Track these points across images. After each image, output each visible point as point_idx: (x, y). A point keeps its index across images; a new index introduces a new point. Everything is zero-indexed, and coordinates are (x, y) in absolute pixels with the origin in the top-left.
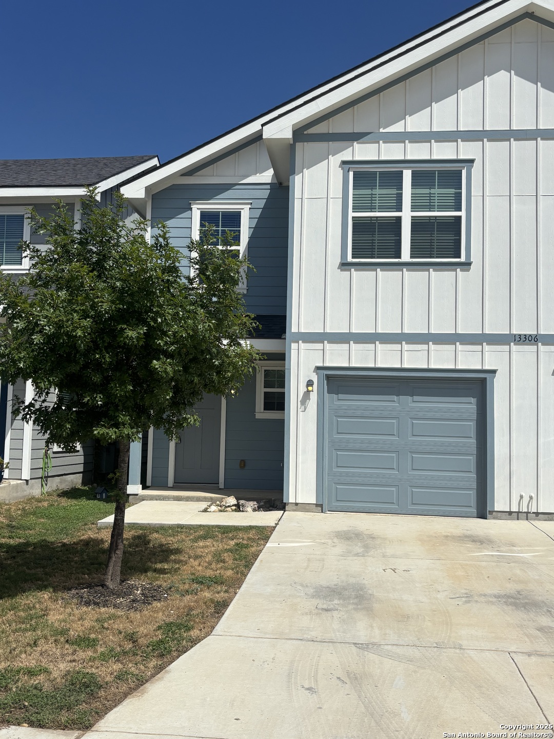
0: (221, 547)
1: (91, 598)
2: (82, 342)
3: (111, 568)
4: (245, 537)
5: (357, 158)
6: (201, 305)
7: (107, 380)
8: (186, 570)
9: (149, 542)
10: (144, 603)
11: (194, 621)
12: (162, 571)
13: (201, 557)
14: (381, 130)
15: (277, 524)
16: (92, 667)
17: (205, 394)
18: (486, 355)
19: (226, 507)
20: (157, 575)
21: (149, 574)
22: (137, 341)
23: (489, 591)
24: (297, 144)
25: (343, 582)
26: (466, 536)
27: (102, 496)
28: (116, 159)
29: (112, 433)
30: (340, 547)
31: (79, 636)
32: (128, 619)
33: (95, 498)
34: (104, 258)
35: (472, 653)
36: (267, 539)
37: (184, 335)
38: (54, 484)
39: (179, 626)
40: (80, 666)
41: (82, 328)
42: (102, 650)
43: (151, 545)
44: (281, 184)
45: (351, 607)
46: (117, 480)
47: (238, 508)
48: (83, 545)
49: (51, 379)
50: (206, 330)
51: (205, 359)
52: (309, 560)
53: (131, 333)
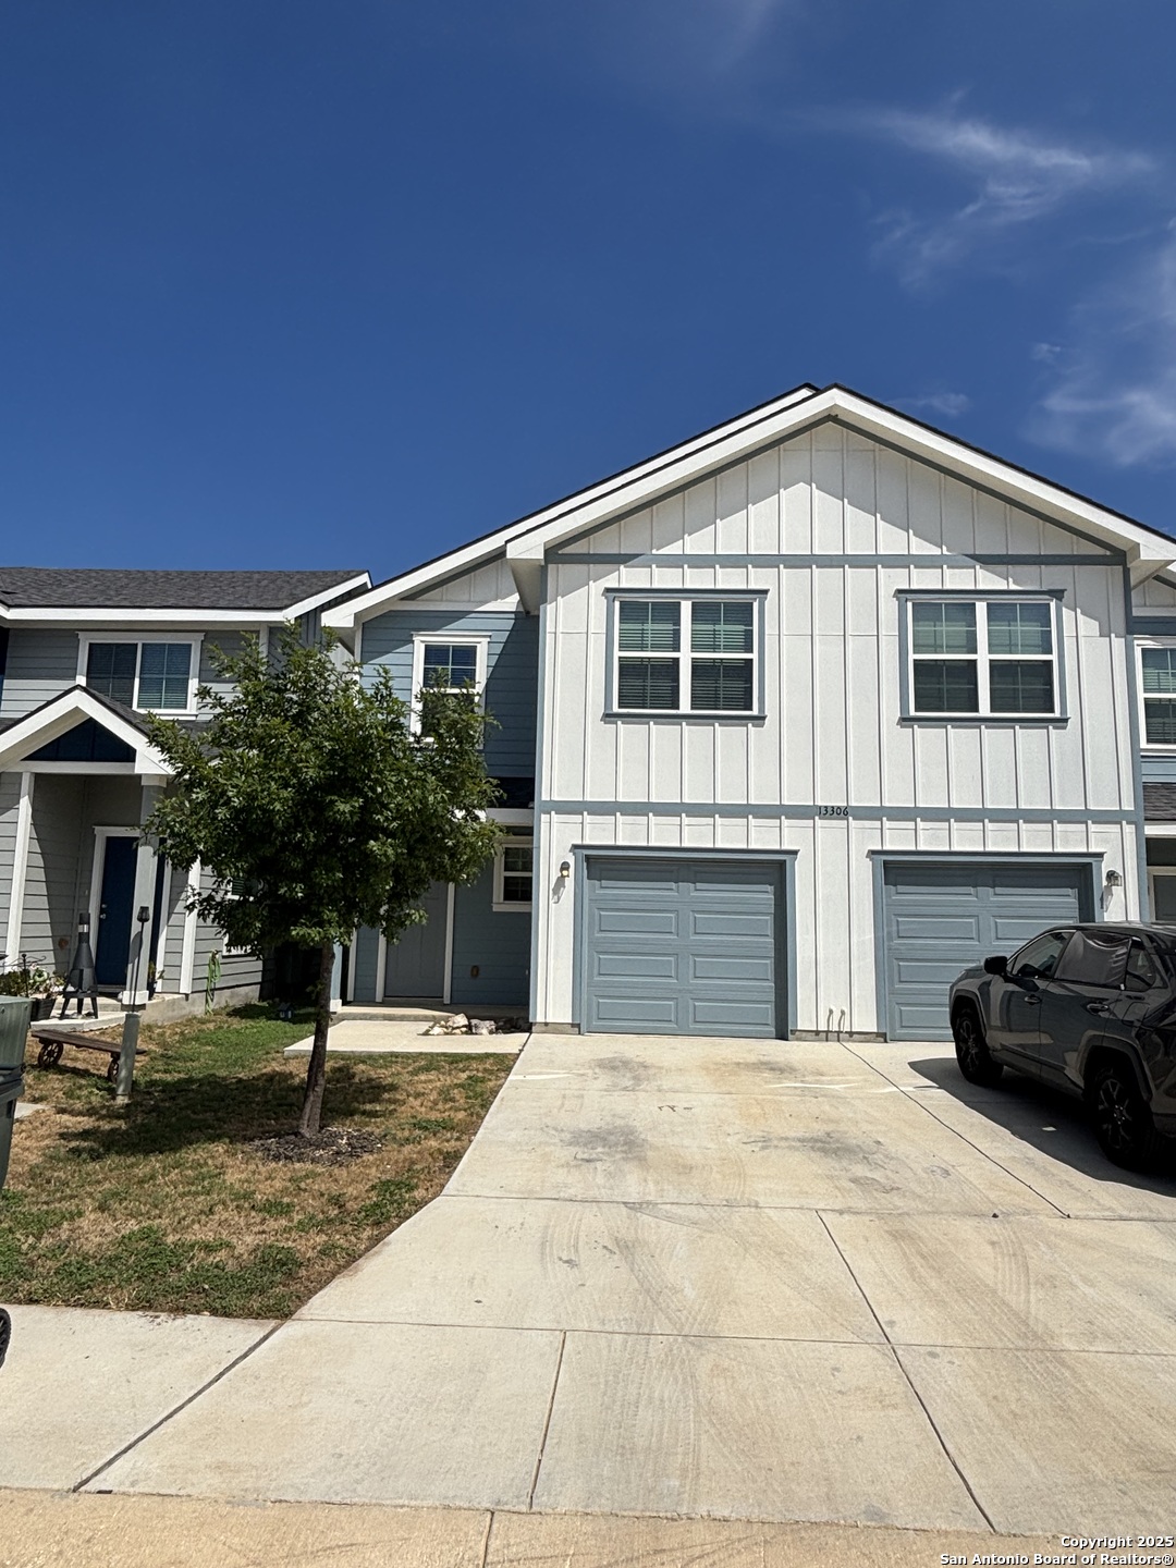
0: (449, 1082)
1: (281, 1150)
2: (280, 818)
3: (307, 1110)
4: (481, 1067)
5: (624, 585)
6: (432, 771)
7: (309, 866)
8: (404, 1112)
9: (354, 1076)
10: (351, 1156)
11: (418, 1178)
12: (374, 1114)
13: (423, 1094)
14: (654, 552)
15: (521, 1051)
16: (288, 1239)
17: (432, 882)
18: (785, 831)
19: (454, 1029)
20: (367, 1119)
21: (356, 1118)
22: (351, 816)
23: (792, 1134)
24: (550, 566)
25: (608, 1124)
26: (762, 1063)
27: (287, 1015)
28: (314, 573)
29: (315, 933)
30: (605, 1079)
31: (267, 1200)
32: (331, 1176)
33: (277, 1018)
34: (306, 709)
35: (771, 1213)
36: (509, 1070)
37: (410, 809)
38: (222, 999)
39: (398, 1185)
40: (272, 1238)
41: (280, 800)
42: (300, 1217)
43: (357, 1080)
44: (528, 613)
45: (618, 1156)
46: (318, 994)
47: (470, 1030)
48: (267, 1081)
49: (239, 865)
50: (439, 803)
51: (436, 839)
52: (564, 1097)
53: (343, 807)
